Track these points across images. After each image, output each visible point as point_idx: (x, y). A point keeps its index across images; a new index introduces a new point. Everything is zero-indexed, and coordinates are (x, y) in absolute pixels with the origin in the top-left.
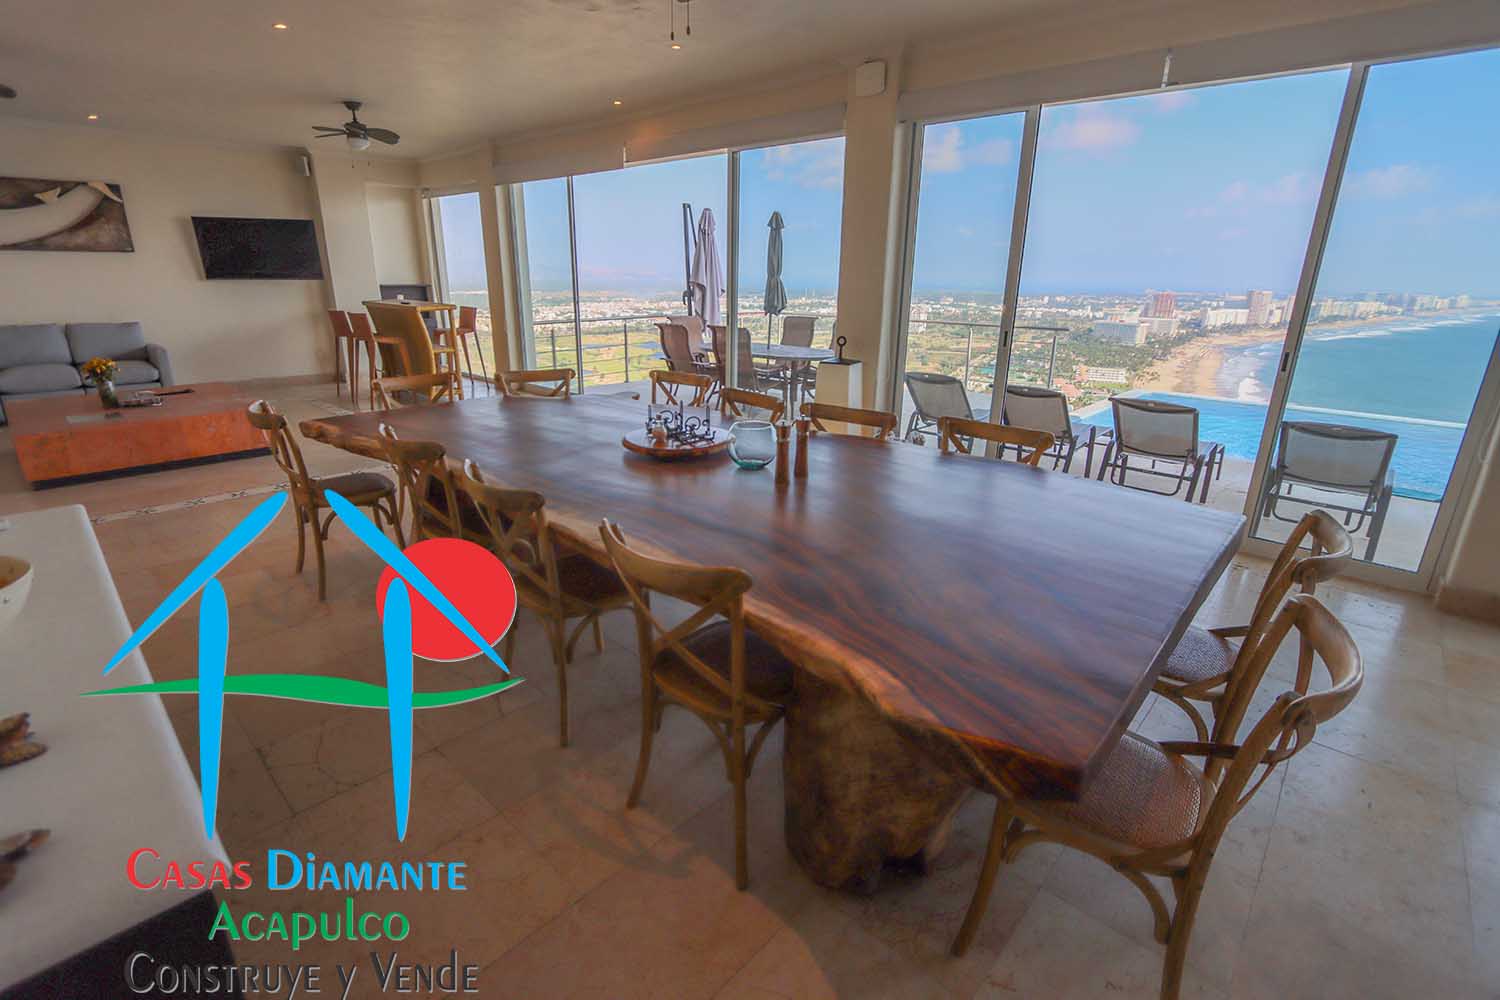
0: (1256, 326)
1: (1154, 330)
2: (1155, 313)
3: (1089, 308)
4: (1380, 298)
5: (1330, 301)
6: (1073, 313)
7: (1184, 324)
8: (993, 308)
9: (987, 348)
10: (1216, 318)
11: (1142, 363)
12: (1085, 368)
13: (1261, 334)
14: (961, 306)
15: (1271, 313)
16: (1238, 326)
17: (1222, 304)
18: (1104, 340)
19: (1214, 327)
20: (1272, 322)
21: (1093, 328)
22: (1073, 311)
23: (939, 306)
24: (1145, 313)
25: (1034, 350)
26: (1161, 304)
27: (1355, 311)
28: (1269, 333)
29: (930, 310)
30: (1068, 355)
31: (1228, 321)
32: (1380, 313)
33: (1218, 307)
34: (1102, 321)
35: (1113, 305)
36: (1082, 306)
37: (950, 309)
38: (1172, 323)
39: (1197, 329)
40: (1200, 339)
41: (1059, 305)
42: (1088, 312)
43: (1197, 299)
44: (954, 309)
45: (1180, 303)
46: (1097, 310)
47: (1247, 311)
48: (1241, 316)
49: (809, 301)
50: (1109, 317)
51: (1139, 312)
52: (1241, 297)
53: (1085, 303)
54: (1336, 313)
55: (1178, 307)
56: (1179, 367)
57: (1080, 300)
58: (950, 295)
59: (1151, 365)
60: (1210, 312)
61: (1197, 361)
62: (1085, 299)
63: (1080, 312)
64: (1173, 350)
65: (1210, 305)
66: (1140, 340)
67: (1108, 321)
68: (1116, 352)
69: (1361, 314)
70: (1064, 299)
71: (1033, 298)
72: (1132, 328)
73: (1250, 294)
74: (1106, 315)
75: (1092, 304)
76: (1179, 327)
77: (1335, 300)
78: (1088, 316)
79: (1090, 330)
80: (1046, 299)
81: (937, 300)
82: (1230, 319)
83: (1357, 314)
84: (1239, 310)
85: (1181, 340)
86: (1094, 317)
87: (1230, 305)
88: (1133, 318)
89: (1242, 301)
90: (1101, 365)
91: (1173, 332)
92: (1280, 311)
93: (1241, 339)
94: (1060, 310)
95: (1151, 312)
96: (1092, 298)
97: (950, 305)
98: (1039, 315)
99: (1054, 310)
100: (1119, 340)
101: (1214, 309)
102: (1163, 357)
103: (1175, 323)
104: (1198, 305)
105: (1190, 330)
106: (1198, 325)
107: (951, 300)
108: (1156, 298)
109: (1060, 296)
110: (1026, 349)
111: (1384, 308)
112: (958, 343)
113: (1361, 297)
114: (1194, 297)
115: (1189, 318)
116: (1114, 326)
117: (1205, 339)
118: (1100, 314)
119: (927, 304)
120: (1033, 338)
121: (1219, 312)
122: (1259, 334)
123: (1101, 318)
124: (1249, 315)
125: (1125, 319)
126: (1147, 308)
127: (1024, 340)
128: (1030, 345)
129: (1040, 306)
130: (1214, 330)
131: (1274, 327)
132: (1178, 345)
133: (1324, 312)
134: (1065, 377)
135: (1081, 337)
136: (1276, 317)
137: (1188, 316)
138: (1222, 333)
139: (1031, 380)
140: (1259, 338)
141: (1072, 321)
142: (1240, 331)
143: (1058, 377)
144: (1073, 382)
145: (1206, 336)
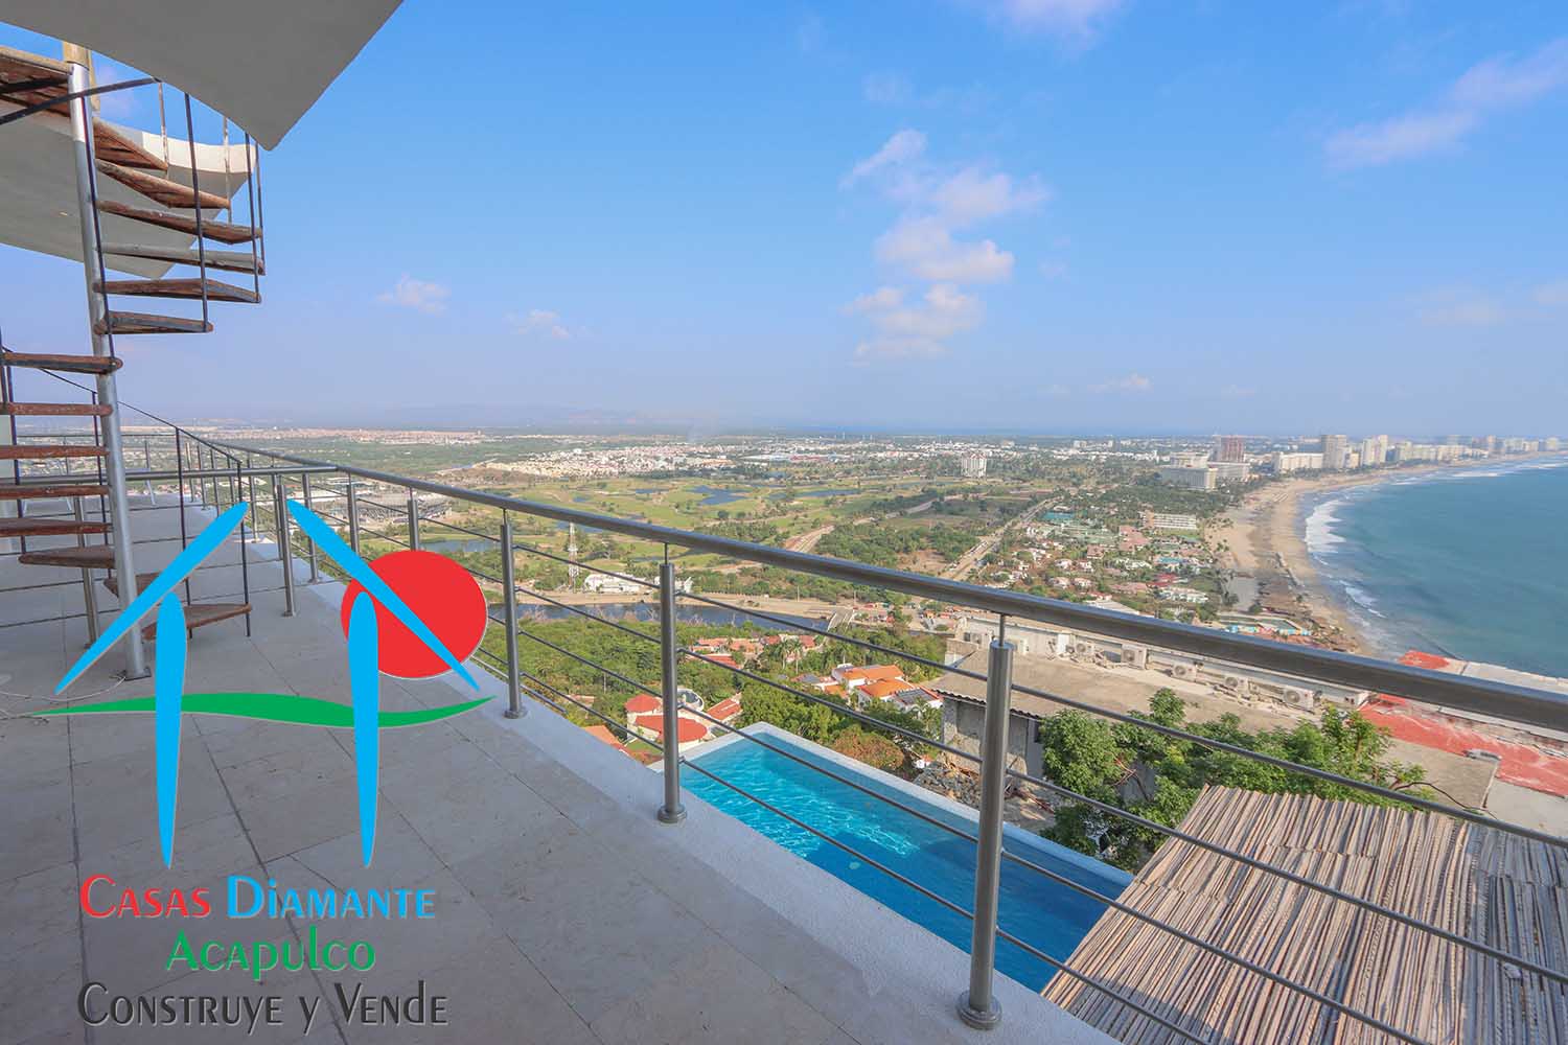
0: (1333, 471)
1: (1225, 475)
2: (1224, 457)
3: (1156, 452)
4: (1462, 441)
5: (1409, 444)
6: (1139, 457)
7: (1255, 468)
8: (1055, 452)
9: (1050, 493)
10: (1288, 462)
11: (1213, 509)
12: (1153, 515)
13: (1340, 479)
14: (1024, 451)
15: (1348, 457)
16: (1310, 470)
17: (1295, 447)
18: (1171, 485)
19: (1288, 471)
20: (1350, 466)
21: (1160, 473)
23: (999, 450)
24: (1213, 458)
25: (1099, 496)
26: (1230, 448)
27: (1437, 456)
28: (1348, 478)
29: (991, 454)
30: (1134, 500)
31: (1302, 466)
32: (1466, 456)
33: (1292, 451)
34: (1170, 466)
35: (1179, 449)
36: (1149, 450)
37: (1010, 453)
38: (1243, 468)
39: (1269, 474)
40: (1273, 483)
41: (1124, 449)
42: (1154, 456)
43: (1268, 443)
44: (1015, 454)
45: (1251, 447)
46: (1164, 455)
47: (1321, 455)
48: (1315, 461)
49: (866, 445)
50: (1176, 461)
51: (1207, 457)
52: (1316, 441)
53: (1151, 446)
54: (1417, 457)
55: (1248, 450)
56: (1254, 513)
57: (1146, 444)
58: (1011, 440)
59: (1222, 510)
60: (1282, 456)
61: (1272, 507)
62: (1150, 443)
63: (1146, 457)
64: (1245, 495)
65: (1282, 450)
66: (1209, 485)
67: (1175, 466)
68: (1185, 497)
69: (1444, 457)
70: (1128, 443)
72: (1201, 473)
73: (1323, 438)
74: (1172, 459)
75: (1157, 448)
76: (1251, 472)
77: (1414, 443)
78: (1155, 460)
79: (1157, 475)
80: (1111, 444)
81: (997, 443)
82: (1305, 463)
83: (1440, 458)
84: (1313, 455)
85: (1253, 485)
86: (1161, 460)
87: (1303, 449)
88: (1202, 462)
89: (1317, 443)
90: (1170, 512)
91: (1245, 477)
92: (1355, 456)
93: (1318, 483)
94: (1126, 454)
95: (1220, 456)
96: (1158, 442)
97: (1011, 449)
98: (1103, 459)
99: (1119, 454)
100: (1188, 485)
101: (1286, 452)
102: (1236, 504)
103: (1246, 468)
104: (1270, 449)
105: (1263, 474)
106: (1271, 470)
107: (1012, 444)
108: (1224, 441)
109: (1124, 440)
110: (1091, 495)
111: (1469, 451)
112: (1020, 488)
113: (1440, 440)
114: (1267, 440)
115: (1261, 462)
116: (1182, 470)
117: (1280, 484)
118: (1166, 459)
119: (987, 448)
120: (1098, 483)
121: (1292, 456)
122: (1337, 479)
123: (1167, 463)
124: (1324, 459)
125: (1192, 463)
126: (1216, 452)
127: (1088, 485)
128: (1095, 491)
129: (1105, 451)
130: (1289, 474)
131: (1352, 472)
132: (1251, 490)
133: (1404, 456)
134: (1131, 524)
135: (1147, 481)
136: (1354, 461)
137: (1260, 460)
138: (1296, 478)
139: (1095, 527)
140: (1337, 483)
141: (1138, 465)
142: (1317, 476)
143: (1124, 524)
144: (1140, 529)
145: (1281, 481)
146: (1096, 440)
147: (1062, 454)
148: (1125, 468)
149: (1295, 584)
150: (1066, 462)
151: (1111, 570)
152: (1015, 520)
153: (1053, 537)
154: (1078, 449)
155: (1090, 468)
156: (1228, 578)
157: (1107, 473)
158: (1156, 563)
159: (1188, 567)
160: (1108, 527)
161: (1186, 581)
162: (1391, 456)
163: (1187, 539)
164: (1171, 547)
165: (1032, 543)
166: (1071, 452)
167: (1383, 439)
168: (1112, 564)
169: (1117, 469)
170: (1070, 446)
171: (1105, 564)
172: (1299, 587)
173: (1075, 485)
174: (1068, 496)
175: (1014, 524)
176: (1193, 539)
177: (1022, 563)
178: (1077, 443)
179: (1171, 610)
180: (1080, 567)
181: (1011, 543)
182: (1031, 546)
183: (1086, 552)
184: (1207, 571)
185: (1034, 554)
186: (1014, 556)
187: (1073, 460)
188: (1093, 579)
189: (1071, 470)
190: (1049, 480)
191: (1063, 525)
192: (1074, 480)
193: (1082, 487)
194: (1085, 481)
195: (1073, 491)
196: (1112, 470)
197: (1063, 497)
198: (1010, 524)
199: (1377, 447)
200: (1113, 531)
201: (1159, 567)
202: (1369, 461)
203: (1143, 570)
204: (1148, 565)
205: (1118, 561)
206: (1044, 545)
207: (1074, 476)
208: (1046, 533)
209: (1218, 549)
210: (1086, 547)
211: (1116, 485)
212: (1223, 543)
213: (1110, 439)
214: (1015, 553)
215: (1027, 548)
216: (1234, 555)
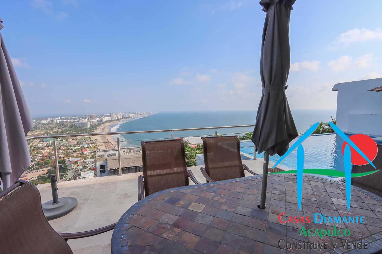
0: (113, 120)
1: (92, 123)
2: (91, 119)
3: (73, 119)
4: (133, 113)
6: (68, 121)
7: (98, 121)
8: (42, 121)
9: (43, 133)
10: (105, 119)
11: (91, 131)
15: (115, 117)
18: (79, 127)
22: (68, 120)
26: (91, 117)
27: (130, 116)
28: (116, 121)
32: (134, 116)
34: (78, 122)
35: (79, 118)
36: (71, 119)
40: (103, 124)
41: (64, 119)
42: (73, 120)
43: (99, 115)
48: (109, 118)
50: (79, 121)
51: (86, 120)
52: (109, 114)
53: (71, 118)
54: (127, 116)
55: (96, 118)
56: (100, 131)
57: (69, 118)
59: (93, 131)
61: (104, 129)
63: (70, 121)
64: (97, 127)
66: (89, 126)
67: (79, 122)
68: (83, 129)
70: (65, 117)
71: (55, 118)
72: (86, 123)
73: (110, 114)
74: (78, 121)
75: (73, 118)
77: (126, 114)
78: (73, 121)
79: (75, 125)
80: (59, 118)
82: (108, 119)
85: (99, 125)
86: (75, 121)
87: (106, 116)
88: (86, 121)
91: (96, 123)
92: (117, 117)
94: (64, 120)
98: (58, 122)
99: (63, 121)
100: (84, 126)
101: (103, 117)
102: (96, 129)
103: (96, 122)
104: (100, 117)
105: (100, 122)
108: (90, 116)
109: (63, 117)
111: (134, 115)
112: (32, 133)
113: (130, 113)
116: (81, 123)
118: (76, 121)
120: (58, 129)
121: (105, 118)
122: (114, 122)
123: (77, 122)
124: (111, 118)
125: (84, 121)
126: (88, 118)
127: (55, 130)
128: (58, 131)
129: (58, 120)
130: (105, 122)
131: (117, 120)
132: (98, 126)
133: (125, 117)
134: (71, 138)
135: (73, 127)
136: (116, 119)
137: (98, 119)
138: (107, 123)
139: (61, 140)
140: (114, 123)
141: (69, 123)
142: (110, 122)
143: (69, 138)
144: (74, 139)
145: (104, 124)
146: (55, 117)
147: (45, 122)
148: (66, 124)
149: (112, 145)
150: (47, 124)
151: (69, 151)
152: (33, 142)
153: (48, 145)
154: (49, 120)
155: (55, 125)
156: (99, 146)
157: (60, 126)
158: (81, 147)
159: (89, 146)
160: (65, 140)
161: (89, 149)
162: (123, 117)
163: (87, 139)
164: (83, 142)
165: (41, 148)
166: (47, 121)
167: (121, 113)
168: (69, 149)
169: (63, 124)
170: (46, 119)
171: (67, 149)
172: (113, 145)
173: (52, 130)
174: (50, 133)
175: (33, 144)
176: (88, 139)
177: (39, 155)
178: (49, 119)
179: (88, 157)
180: (59, 152)
181: (33, 150)
182: (41, 149)
183: (60, 147)
184: (93, 146)
185: (43, 151)
186: (36, 153)
187: (48, 123)
188: (64, 154)
189: (49, 126)
190: (42, 129)
191: (51, 141)
192: (51, 129)
193: (54, 130)
194: (54, 129)
195: (51, 132)
196: (61, 125)
197: (48, 134)
198: (31, 144)
199: (120, 115)
200: (67, 141)
201: (82, 147)
202: (119, 118)
203: (78, 149)
204: (79, 147)
205: (70, 148)
206: (46, 148)
207: (50, 128)
208: (45, 145)
209: (95, 140)
210: (60, 146)
211: (64, 129)
212: (95, 139)
213: (58, 117)
214: (36, 152)
215: (40, 150)
216: (98, 141)
